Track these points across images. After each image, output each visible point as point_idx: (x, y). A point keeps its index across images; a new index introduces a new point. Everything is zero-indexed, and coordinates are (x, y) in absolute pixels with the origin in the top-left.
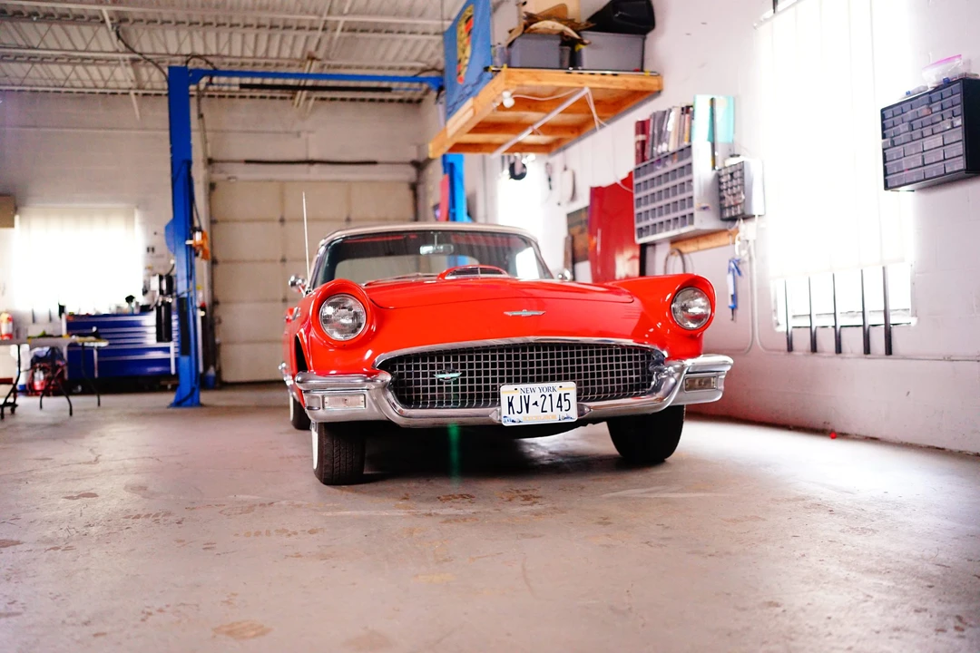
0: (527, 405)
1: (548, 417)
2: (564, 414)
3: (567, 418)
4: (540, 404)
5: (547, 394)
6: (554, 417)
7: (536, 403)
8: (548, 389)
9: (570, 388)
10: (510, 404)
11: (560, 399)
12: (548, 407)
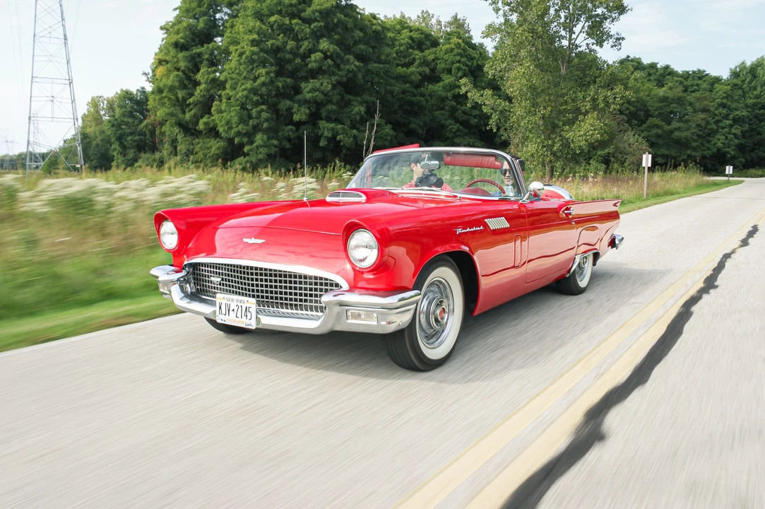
0: (229, 310)
1: (239, 322)
2: (248, 322)
3: (250, 325)
4: (235, 311)
5: (240, 305)
6: (243, 322)
7: (233, 310)
8: (241, 302)
9: (251, 302)
10: (220, 308)
11: (246, 310)
12: (239, 315)
